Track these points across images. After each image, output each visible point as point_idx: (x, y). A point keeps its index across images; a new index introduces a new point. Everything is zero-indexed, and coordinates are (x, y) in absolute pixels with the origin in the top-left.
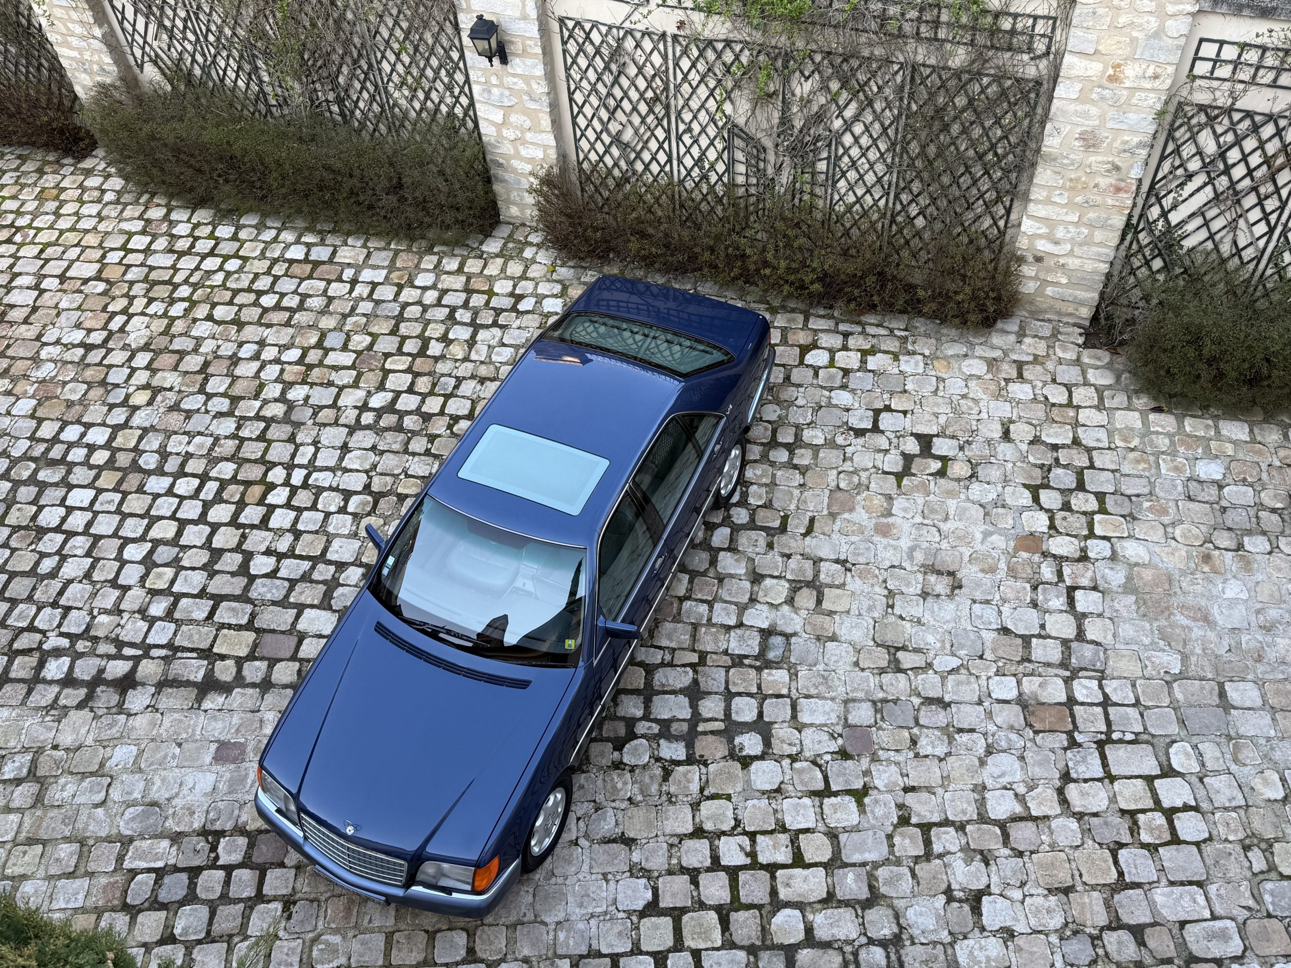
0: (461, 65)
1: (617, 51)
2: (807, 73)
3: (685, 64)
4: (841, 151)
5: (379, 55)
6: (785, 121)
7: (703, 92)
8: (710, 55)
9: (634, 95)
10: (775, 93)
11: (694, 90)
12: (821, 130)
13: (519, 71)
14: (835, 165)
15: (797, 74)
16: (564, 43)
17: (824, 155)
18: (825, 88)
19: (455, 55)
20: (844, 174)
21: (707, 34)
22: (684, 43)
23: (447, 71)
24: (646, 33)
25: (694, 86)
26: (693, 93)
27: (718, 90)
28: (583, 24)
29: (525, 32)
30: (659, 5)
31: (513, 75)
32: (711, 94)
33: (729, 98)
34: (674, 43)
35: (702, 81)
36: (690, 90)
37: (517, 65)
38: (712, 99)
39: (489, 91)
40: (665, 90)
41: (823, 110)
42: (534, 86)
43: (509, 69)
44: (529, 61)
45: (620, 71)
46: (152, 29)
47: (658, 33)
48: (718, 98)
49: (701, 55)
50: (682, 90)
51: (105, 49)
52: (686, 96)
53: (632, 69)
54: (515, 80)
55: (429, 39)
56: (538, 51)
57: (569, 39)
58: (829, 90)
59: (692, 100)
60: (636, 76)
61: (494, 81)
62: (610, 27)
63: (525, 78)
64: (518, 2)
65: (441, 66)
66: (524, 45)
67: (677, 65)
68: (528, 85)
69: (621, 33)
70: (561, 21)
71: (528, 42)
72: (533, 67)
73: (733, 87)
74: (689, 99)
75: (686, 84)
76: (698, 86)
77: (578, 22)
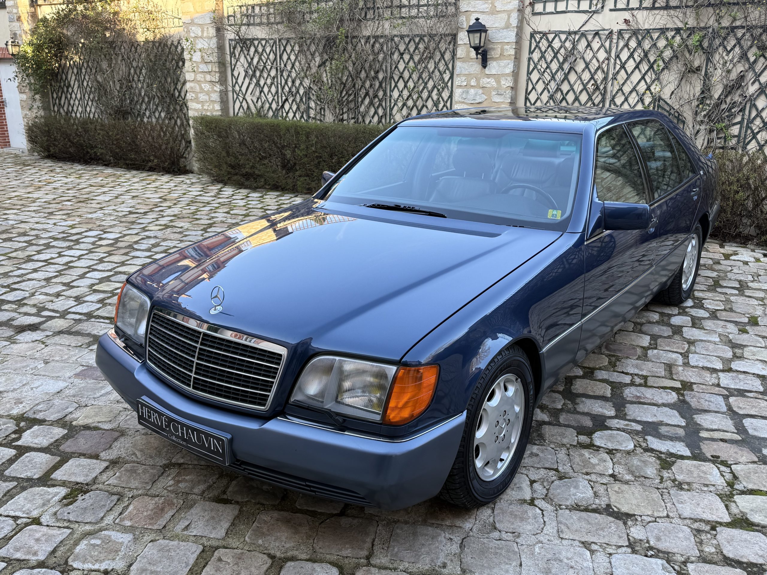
0: (449, 84)
1: (571, 53)
2: (729, 48)
3: (624, 55)
4: (754, 113)
5: (393, 85)
6: (706, 90)
7: (636, 76)
8: (647, 45)
9: (578, 87)
10: (698, 69)
11: (629, 76)
12: (737, 98)
13: (494, 72)
14: (748, 127)
15: (721, 50)
16: (531, 52)
17: (738, 119)
18: (744, 56)
19: (447, 77)
20: (754, 136)
21: (647, 27)
22: (627, 36)
23: (438, 90)
24: (597, 34)
25: (629, 73)
26: (627, 79)
27: (649, 74)
28: (548, 35)
29: (505, 38)
30: (611, 10)
31: (489, 76)
32: (643, 78)
33: (658, 79)
34: (618, 38)
35: (637, 67)
36: (625, 76)
37: (493, 67)
38: (643, 82)
39: (468, 92)
40: (605, 79)
41: (742, 77)
42: (503, 82)
43: (487, 71)
44: (503, 63)
45: (571, 68)
46: (252, 87)
47: (607, 32)
48: (648, 80)
49: (639, 44)
50: (619, 77)
51: (219, 100)
52: (621, 83)
53: (580, 66)
54: (489, 80)
55: (431, 66)
56: (512, 52)
57: (535, 49)
58: (748, 59)
59: (626, 85)
60: (583, 71)
61: (473, 82)
62: (570, 33)
63: (497, 77)
64: (504, 16)
65: (434, 87)
66: (502, 50)
67: (618, 56)
68: (498, 82)
69: (577, 37)
70: (532, 36)
71: (506, 47)
72: (505, 67)
73: (663, 69)
74: (623, 84)
75: (623, 71)
76: (632, 72)
77: (545, 34)
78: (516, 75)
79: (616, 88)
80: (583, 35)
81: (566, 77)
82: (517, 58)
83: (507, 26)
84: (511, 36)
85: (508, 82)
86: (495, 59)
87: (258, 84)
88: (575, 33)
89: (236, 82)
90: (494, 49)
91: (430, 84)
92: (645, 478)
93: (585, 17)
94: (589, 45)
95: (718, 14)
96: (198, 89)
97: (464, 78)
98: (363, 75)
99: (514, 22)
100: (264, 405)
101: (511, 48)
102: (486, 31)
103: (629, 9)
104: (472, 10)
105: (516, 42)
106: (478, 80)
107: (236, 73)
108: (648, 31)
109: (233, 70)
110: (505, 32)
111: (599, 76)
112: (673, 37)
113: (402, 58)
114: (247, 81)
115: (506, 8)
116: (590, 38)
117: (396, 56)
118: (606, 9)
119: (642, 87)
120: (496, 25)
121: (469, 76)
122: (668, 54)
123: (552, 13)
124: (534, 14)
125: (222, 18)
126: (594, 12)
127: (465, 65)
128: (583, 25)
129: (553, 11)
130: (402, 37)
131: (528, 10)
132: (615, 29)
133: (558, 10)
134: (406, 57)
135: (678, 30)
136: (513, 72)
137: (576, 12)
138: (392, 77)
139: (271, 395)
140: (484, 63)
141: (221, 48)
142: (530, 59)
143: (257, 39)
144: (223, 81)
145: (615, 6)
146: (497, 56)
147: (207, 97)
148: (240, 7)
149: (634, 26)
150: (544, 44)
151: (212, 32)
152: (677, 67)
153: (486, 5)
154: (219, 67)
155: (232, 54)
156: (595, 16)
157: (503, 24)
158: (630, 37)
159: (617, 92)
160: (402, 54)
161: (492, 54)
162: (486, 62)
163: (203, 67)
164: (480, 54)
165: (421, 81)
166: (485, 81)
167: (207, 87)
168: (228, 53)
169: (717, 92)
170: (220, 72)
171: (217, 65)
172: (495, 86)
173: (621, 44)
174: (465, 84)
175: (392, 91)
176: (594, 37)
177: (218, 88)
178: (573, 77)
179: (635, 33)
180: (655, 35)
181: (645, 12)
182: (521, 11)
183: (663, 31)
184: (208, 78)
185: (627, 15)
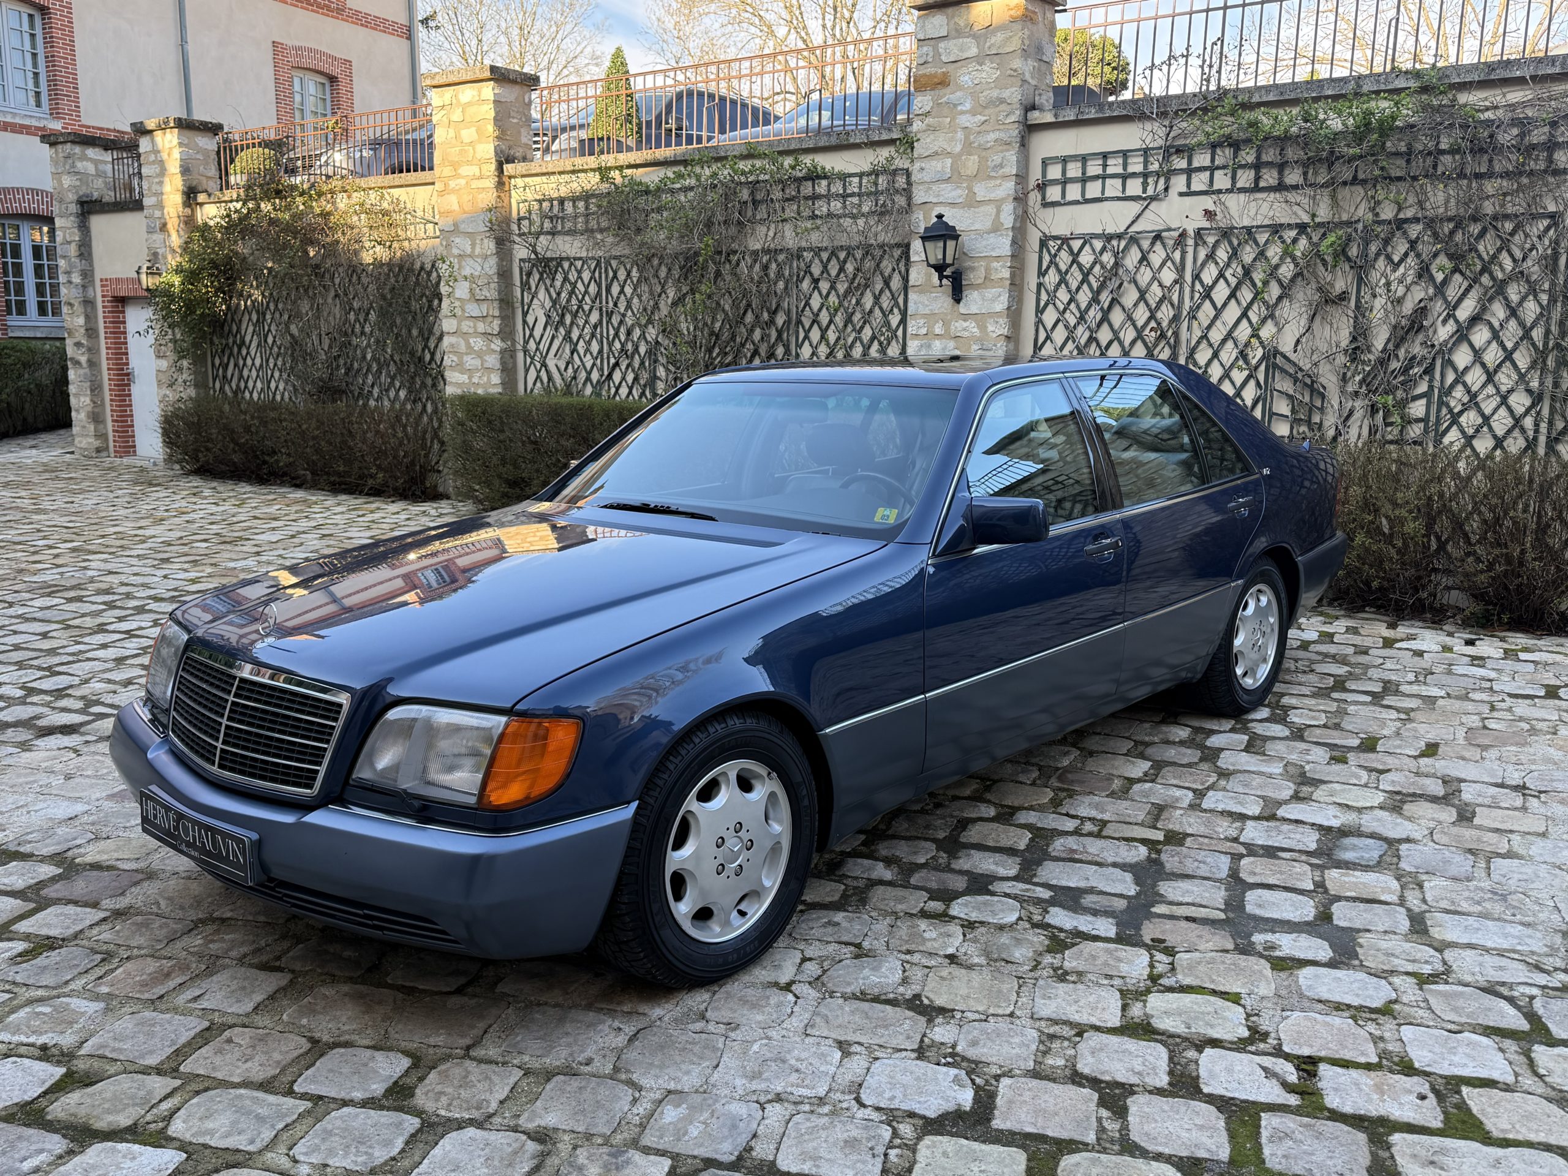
0: (900, 333)
1: (1112, 273)
2: (1396, 259)
3: (1209, 275)
4: (1450, 377)
5: (802, 335)
6: (1360, 335)
7: (1232, 312)
8: (1248, 254)
9: (1127, 335)
10: (1343, 297)
11: (1219, 312)
12: (1417, 349)
13: (974, 309)
14: (1441, 403)
15: (1381, 263)
16: (1042, 273)
17: (1423, 388)
18: (1424, 272)
19: (895, 320)
20: (1455, 420)
21: (1246, 222)
22: (1211, 240)
23: (881, 344)
24: (1158, 237)
25: (1219, 306)
26: (1216, 317)
27: (1255, 307)
28: (1071, 242)
29: (993, 249)
30: (1181, 194)
31: (966, 317)
32: (1244, 314)
33: (1272, 316)
34: (1196, 245)
35: (1233, 295)
36: (1212, 313)
37: (973, 301)
38: (1245, 322)
39: (930, 346)
40: (1176, 319)
41: (1421, 311)
42: (990, 328)
43: (962, 308)
44: (991, 292)
45: (1113, 299)
46: (556, 343)
47: (1176, 234)
48: (1254, 319)
49: (1234, 255)
50: (1200, 315)
51: (498, 366)
52: (1206, 324)
53: (1130, 296)
54: (965, 324)
55: (868, 301)
56: (1006, 274)
57: (1048, 268)
58: (1432, 278)
59: (1214, 328)
60: (1136, 305)
61: (938, 329)
62: (1109, 238)
63: (980, 319)
64: (991, 209)
65: (873, 338)
66: (988, 270)
67: (1197, 277)
68: (982, 328)
69: (1123, 244)
70: (1043, 244)
71: (995, 264)
72: (994, 299)
73: (1280, 299)
74: (1209, 327)
75: (1207, 304)
76: (1225, 305)
77: (1065, 240)
78: (1014, 314)
79: (1197, 333)
80: (1134, 240)
81: (1105, 319)
82: (1016, 284)
83: (996, 228)
84: (1003, 245)
85: (998, 328)
86: (977, 287)
87: (567, 337)
88: (1119, 237)
89: (531, 335)
90: (973, 269)
91: (867, 333)
92: (1007, 962)
93: (1135, 207)
94: (1144, 258)
95: (1373, 197)
96: (463, 348)
97: (922, 321)
98: (749, 318)
99: (1008, 219)
100: (310, 787)
101: (1003, 267)
102: (957, 238)
103: (1213, 192)
104: (935, 200)
105: (1012, 256)
106: (946, 324)
107: (530, 319)
108: (1249, 230)
109: (525, 314)
110: (992, 239)
111: (1165, 314)
112: (1295, 241)
113: (816, 288)
114: (549, 332)
115: (992, 196)
116: (1146, 244)
117: (806, 285)
118: (1173, 192)
119: (1243, 332)
120: (977, 226)
121: (931, 317)
122: (1287, 271)
123: (1077, 202)
124: (1046, 205)
125: (507, 220)
126: (1154, 198)
127: (924, 299)
128: (1133, 222)
129: (1079, 198)
130: (817, 251)
131: (1034, 197)
132: (1191, 228)
133: (1088, 196)
134: (824, 286)
135: (1302, 228)
136: (1008, 308)
137: (1119, 199)
138: (799, 322)
139: (322, 770)
140: (957, 294)
141: (504, 274)
142: (1040, 285)
143: (568, 259)
144: (507, 332)
145: (1189, 185)
146: (980, 281)
147: (478, 362)
148: (540, 201)
149: (1222, 221)
150: (1064, 258)
151: (490, 246)
152: (1305, 294)
153: (959, 191)
154: (500, 308)
155: (526, 285)
156: (1154, 206)
157: (988, 224)
158: (1217, 242)
159: (1198, 343)
160: (816, 281)
161: (970, 278)
162: (961, 292)
163: (473, 309)
164: (947, 277)
165: (850, 328)
166: (959, 325)
167: (478, 343)
168: (518, 283)
169: (1380, 339)
170: (503, 318)
171: (496, 304)
172: (978, 334)
173: (1202, 254)
174: (924, 331)
175: (799, 346)
176: (1153, 244)
177: (497, 345)
178: (1117, 317)
179: (1226, 234)
180: (1262, 238)
181: (1242, 196)
182: (1020, 199)
183: (1276, 229)
184: (481, 327)
185: (1208, 202)
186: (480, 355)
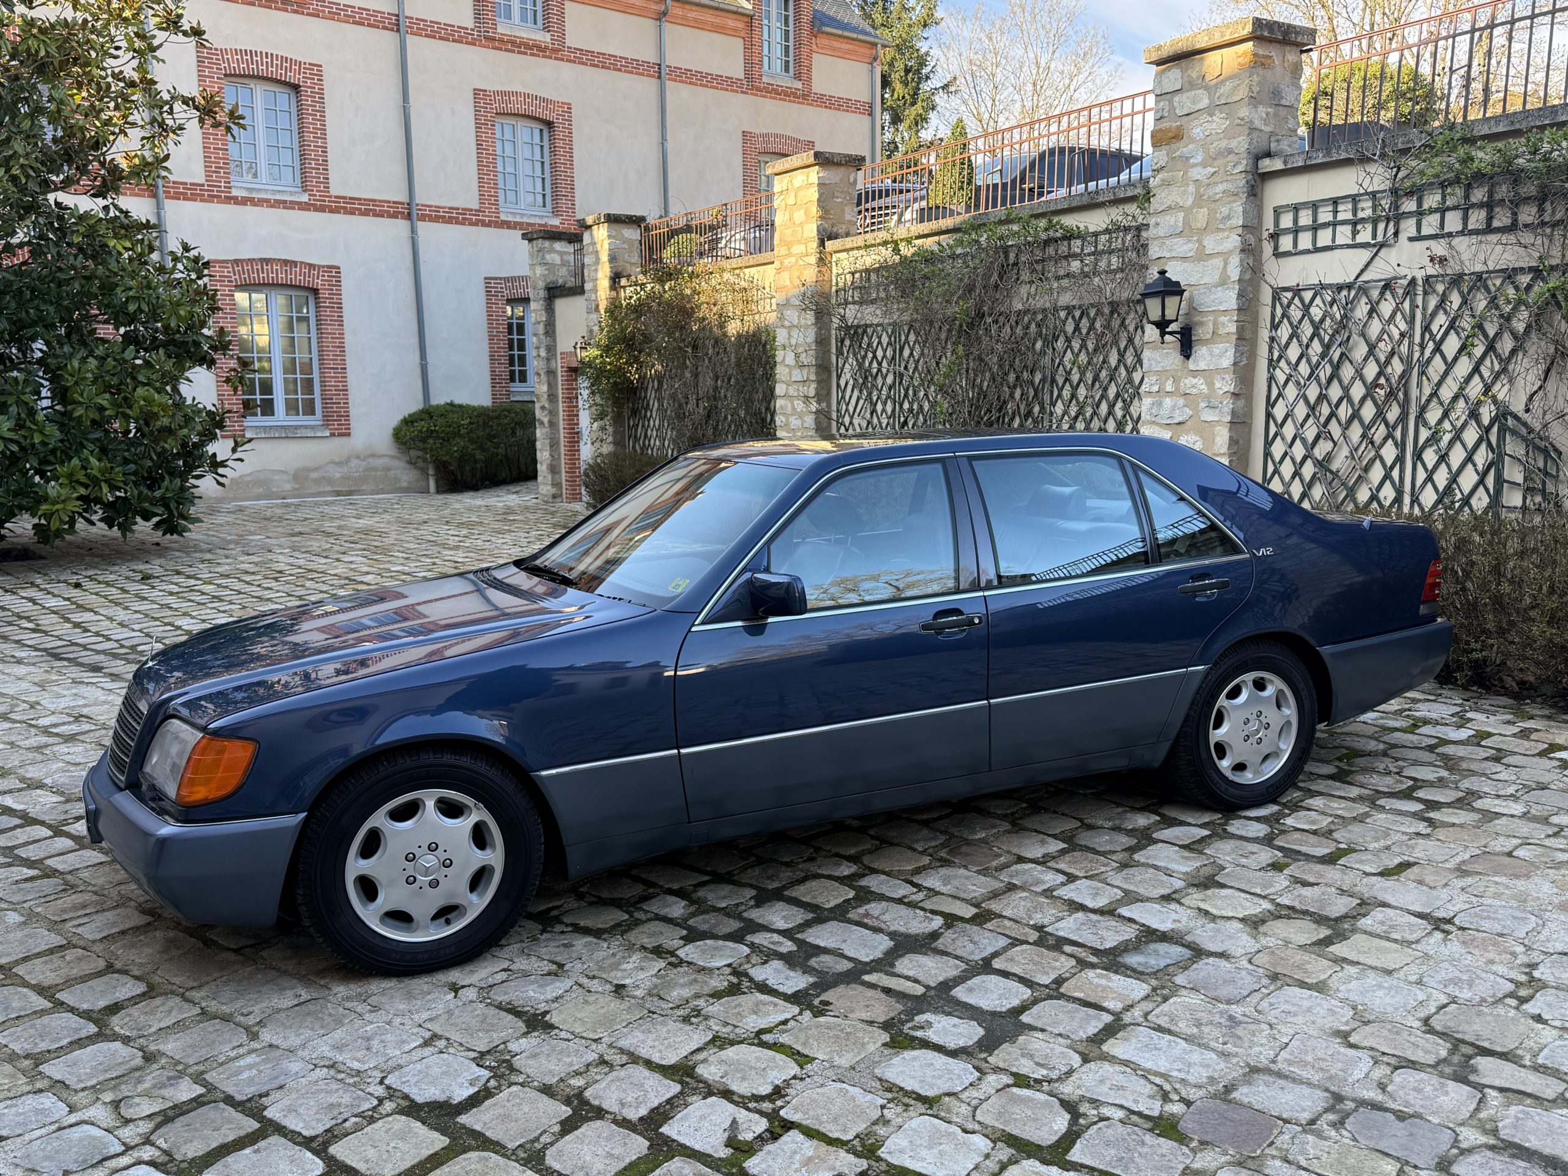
1: (1343, 325)
3: (1439, 326)
5: (1055, 393)
8: (1480, 301)
9: (1357, 392)
11: (1450, 366)
13: (1202, 366)
16: (1275, 326)
24: (1388, 286)
30: (1411, 239)
37: (1202, 357)
39: (1160, 404)
42: (1218, 385)
43: (1191, 364)
44: (1218, 348)
46: (861, 402)
49: (1466, 301)
54: (1195, 381)
61: (1169, 387)
63: (1208, 375)
64: (1218, 262)
66: (1215, 324)
68: (1210, 384)
71: (1223, 319)
78: (1243, 370)
79: (1427, 391)
80: (1363, 290)
81: (1334, 376)
82: (1245, 339)
83: (1223, 282)
84: (1229, 299)
85: (1225, 385)
86: (1205, 342)
87: (869, 399)
88: (1349, 286)
89: (842, 396)
90: (1202, 324)
93: (1365, 255)
94: (1372, 311)
96: (789, 410)
97: (1154, 378)
99: (1234, 273)
101: (1230, 321)
102: (1181, 292)
103: (1443, 236)
104: (1168, 255)
105: (1239, 310)
106: (1176, 381)
107: (842, 383)
108: (1479, 276)
109: (839, 377)
110: (1219, 293)
111: (1397, 367)
112: (1529, 288)
114: (856, 393)
115: (1220, 249)
116: (1375, 294)
117: (1060, 344)
118: (1403, 237)
120: (1206, 280)
121: (1162, 373)
123: (1308, 252)
124: (1278, 254)
125: (828, 293)
126: (1382, 245)
127: (1156, 355)
128: (1362, 271)
129: (1310, 247)
130: (1069, 309)
131: (1268, 248)
133: (1319, 244)
134: (1076, 345)
135: (1537, 272)
136: (1235, 364)
137: (1349, 246)
140: (1186, 350)
141: (822, 342)
143: (871, 325)
144: (822, 395)
145: (1419, 230)
146: (1209, 336)
147: (798, 423)
149: (1453, 268)
151: (810, 317)
152: (1537, 347)
153: (1191, 245)
154: (817, 373)
155: (840, 352)
156: (1383, 252)
157: (1216, 277)
158: (1447, 289)
159: (1428, 401)
160: (1068, 340)
161: (1200, 333)
162: (1190, 348)
163: (797, 375)
164: (1171, 333)
166: (1188, 383)
167: (799, 405)
168: (834, 350)
171: (813, 370)
172: (1205, 391)
174: (1155, 388)
175: (1054, 404)
176: (1382, 294)
177: (814, 406)
179: (1456, 281)
180: (1494, 284)
181: (1474, 239)
182: (1250, 251)
183: (1510, 275)
184: (803, 390)
185: (1439, 248)
186: (801, 416)
